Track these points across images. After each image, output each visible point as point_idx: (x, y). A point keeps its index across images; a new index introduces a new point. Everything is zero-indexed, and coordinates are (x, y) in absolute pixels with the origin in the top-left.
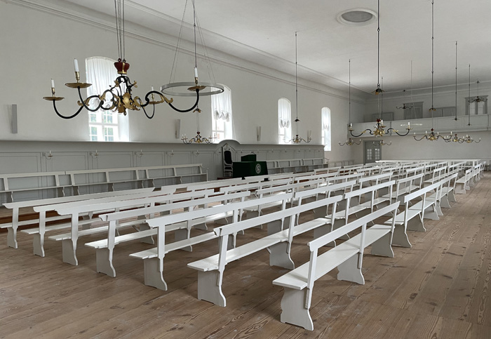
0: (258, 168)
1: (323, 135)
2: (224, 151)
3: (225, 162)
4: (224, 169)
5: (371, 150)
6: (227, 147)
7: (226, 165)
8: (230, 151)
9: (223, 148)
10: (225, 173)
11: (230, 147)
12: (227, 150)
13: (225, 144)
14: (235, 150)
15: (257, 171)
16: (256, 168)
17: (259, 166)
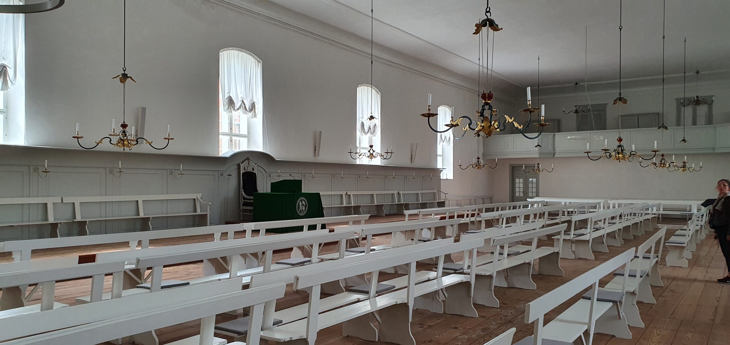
0: (302, 205)
1: (439, 152)
2: (242, 171)
3: (243, 193)
4: (241, 205)
5: (521, 180)
6: (249, 164)
7: (244, 198)
8: (254, 172)
9: (240, 165)
10: (243, 212)
11: (256, 164)
12: (249, 171)
13: (246, 160)
14: (266, 171)
15: (299, 210)
16: (297, 204)
17: (303, 201)
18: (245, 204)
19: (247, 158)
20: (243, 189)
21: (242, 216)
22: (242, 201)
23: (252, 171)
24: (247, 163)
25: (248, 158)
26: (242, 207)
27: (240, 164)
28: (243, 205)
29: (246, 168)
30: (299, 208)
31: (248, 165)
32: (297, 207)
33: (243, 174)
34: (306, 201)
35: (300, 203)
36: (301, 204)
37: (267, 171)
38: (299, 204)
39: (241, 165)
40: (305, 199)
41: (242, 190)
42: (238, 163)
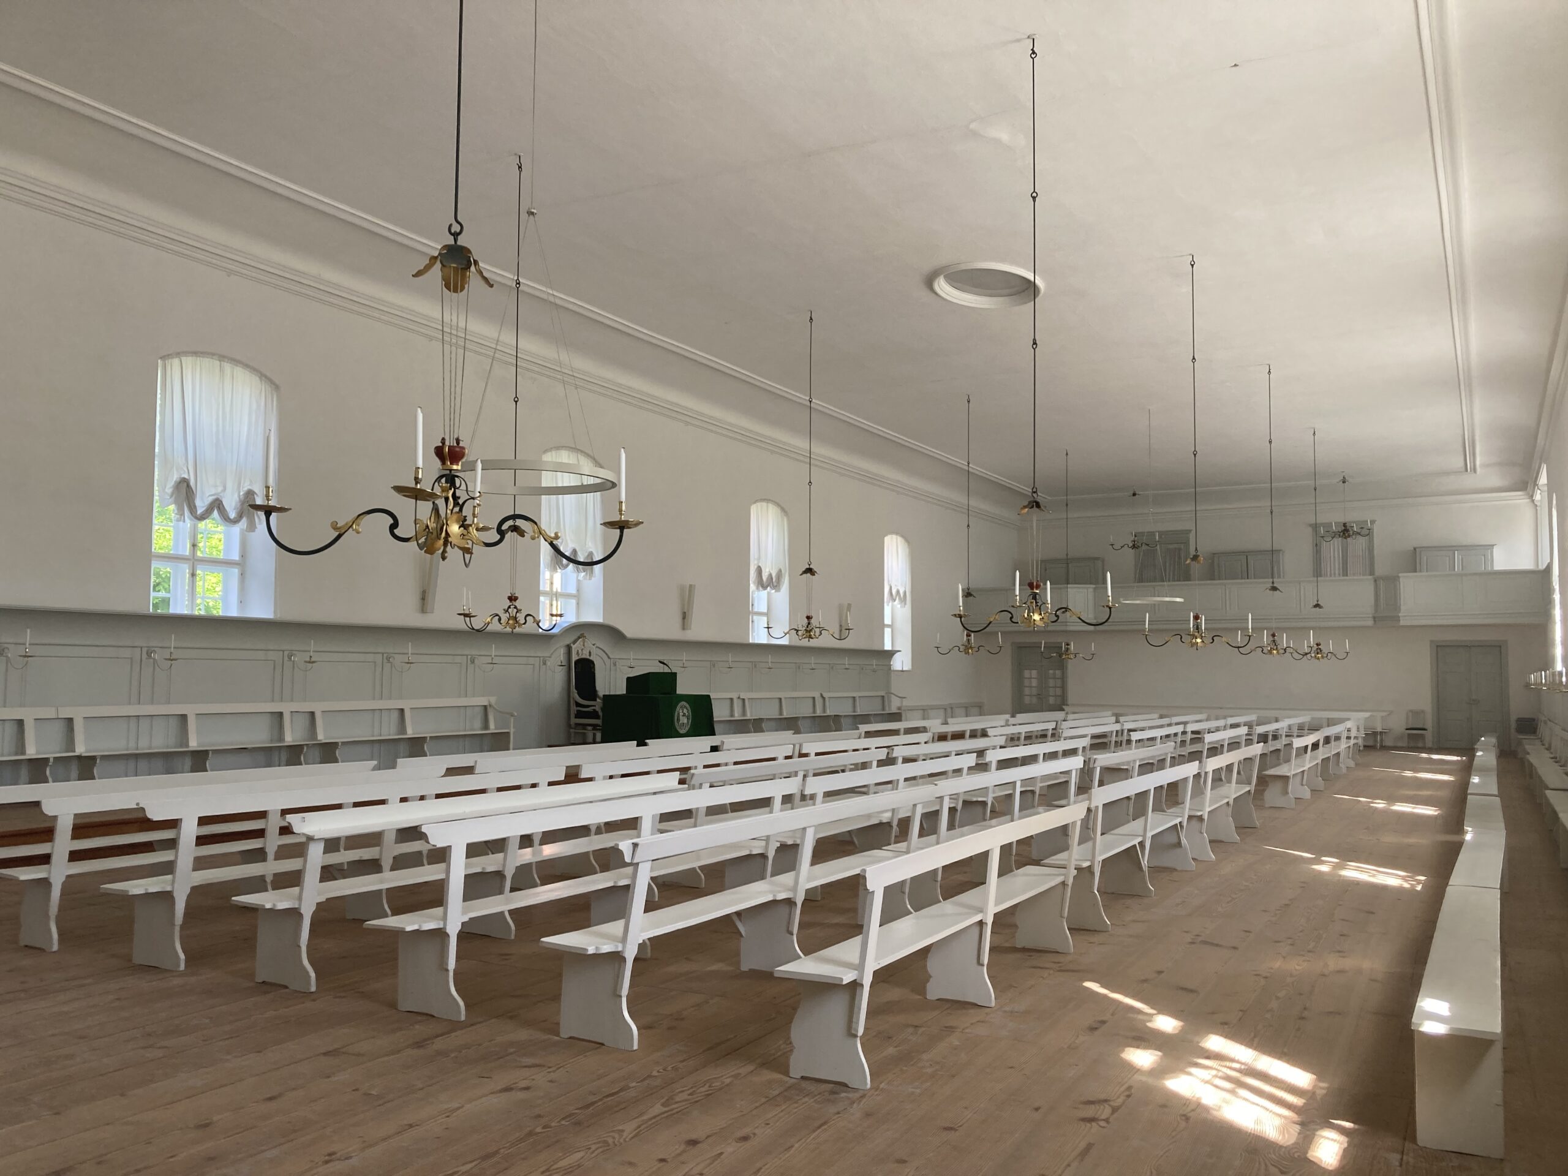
0: (683, 716)
1: (887, 620)
2: (574, 658)
3: (576, 695)
4: (573, 716)
5: (1034, 673)
6: (584, 645)
7: (578, 704)
8: (591, 658)
9: (572, 647)
10: (575, 729)
11: (594, 645)
12: (584, 657)
13: (579, 638)
14: (609, 657)
15: (678, 723)
16: (676, 714)
17: (685, 710)
18: (579, 715)
19: (581, 635)
20: (576, 689)
21: (573, 735)
22: (574, 709)
23: (588, 657)
24: (582, 643)
25: (583, 634)
26: (574, 721)
27: (572, 645)
28: (576, 717)
29: (580, 651)
30: (678, 720)
31: (583, 647)
32: (676, 718)
33: (577, 662)
34: (689, 709)
35: (681, 711)
36: (681, 714)
37: (611, 656)
38: (679, 714)
39: (574, 647)
40: (687, 706)
41: (574, 690)
42: (568, 643)
